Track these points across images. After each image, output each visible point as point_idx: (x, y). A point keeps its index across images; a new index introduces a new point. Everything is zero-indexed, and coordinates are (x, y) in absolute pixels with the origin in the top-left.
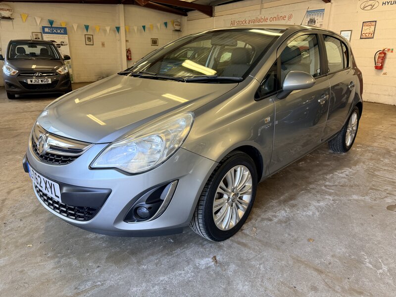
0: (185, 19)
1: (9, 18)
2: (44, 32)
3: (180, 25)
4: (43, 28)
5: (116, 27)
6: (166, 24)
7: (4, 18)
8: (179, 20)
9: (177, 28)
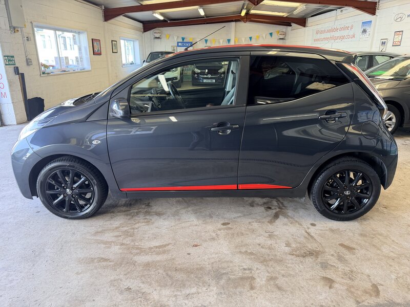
0: (289, 28)
1: (159, 38)
2: (178, 46)
3: (285, 34)
4: (178, 43)
5: (228, 40)
6: (271, 34)
7: (156, 38)
8: (284, 30)
9: (282, 37)
